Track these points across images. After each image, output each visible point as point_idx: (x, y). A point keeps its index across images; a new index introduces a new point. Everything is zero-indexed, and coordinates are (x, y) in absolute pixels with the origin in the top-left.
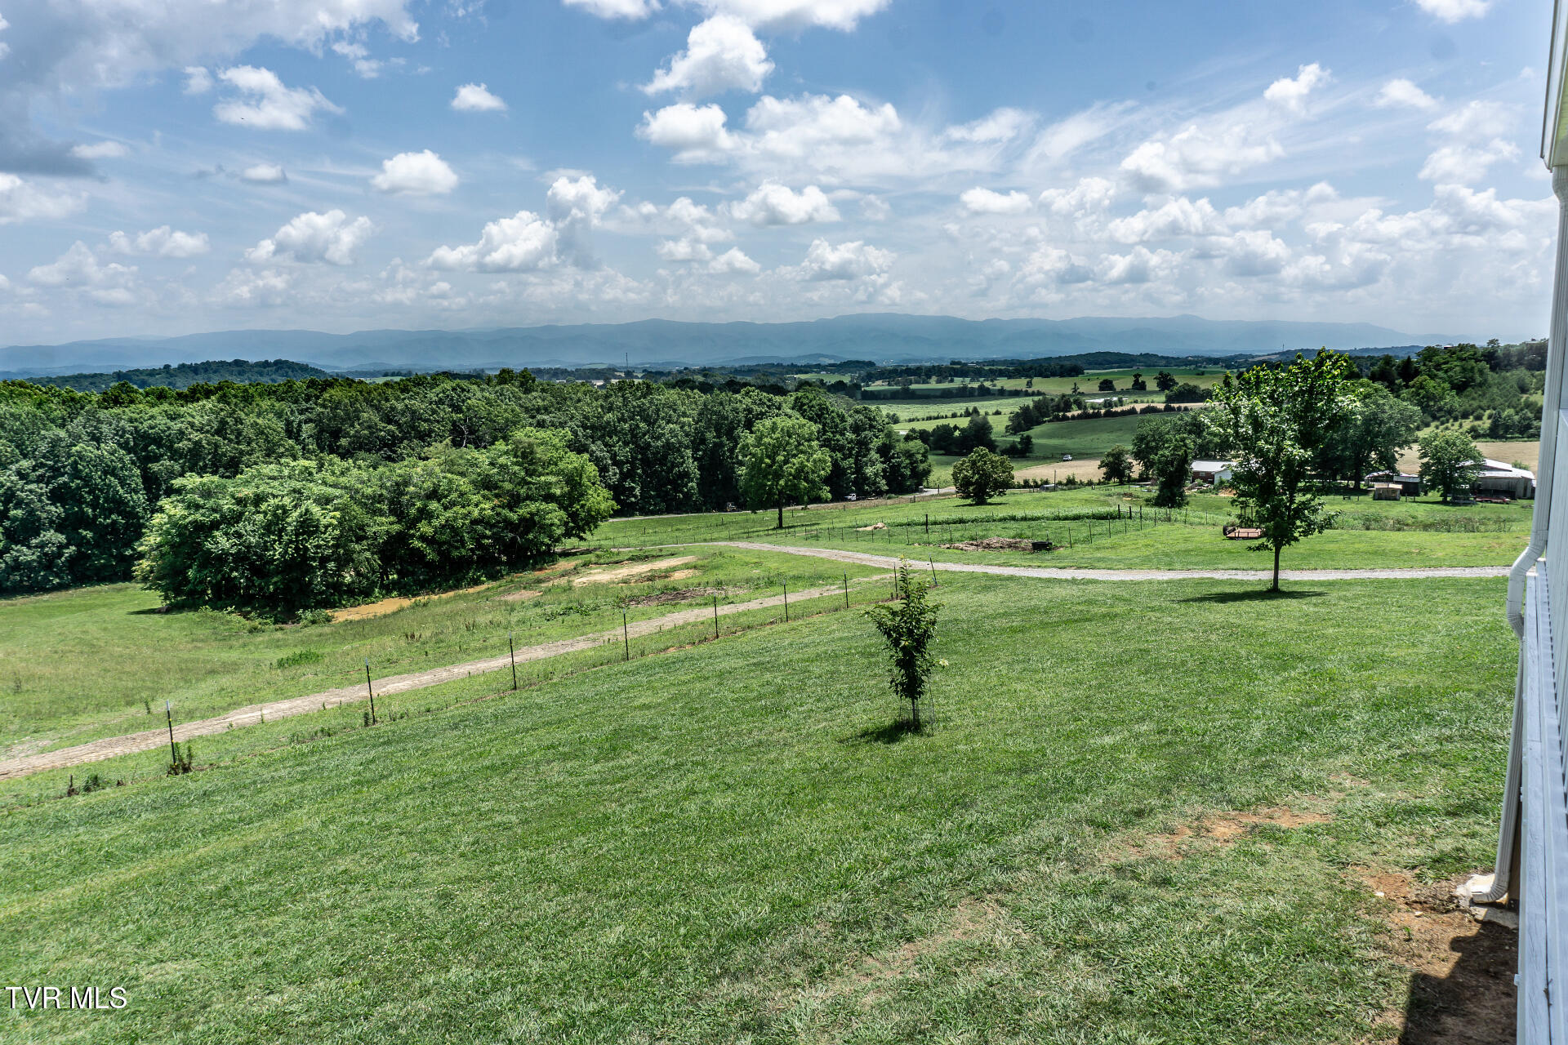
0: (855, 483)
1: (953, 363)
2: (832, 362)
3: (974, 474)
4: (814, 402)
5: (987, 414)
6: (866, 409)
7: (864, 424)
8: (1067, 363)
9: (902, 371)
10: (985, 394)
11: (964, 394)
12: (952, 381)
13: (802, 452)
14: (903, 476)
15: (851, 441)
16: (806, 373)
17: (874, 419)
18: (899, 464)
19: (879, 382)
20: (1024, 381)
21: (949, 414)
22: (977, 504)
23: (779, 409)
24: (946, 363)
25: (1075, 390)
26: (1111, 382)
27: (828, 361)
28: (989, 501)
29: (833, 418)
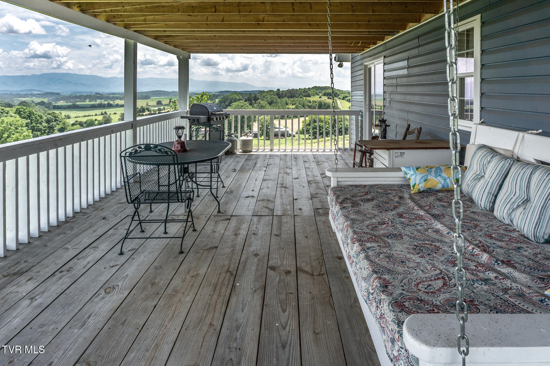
1: (96, 94)
4: (26, 110)
5: (110, 114)
6: (53, 113)
7: (52, 119)
8: (144, 94)
9: (73, 97)
10: (110, 106)
11: (100, 106)
12: (96, 101)
13: (17, 132)
15: (45, 127)
16: (25, 97)
17: (57, 117)
19: (62, 101)
21: (94, 114)
23: (7, 113)
24: (94, 94)
25: (147, 105)
26: (161, 101)
27: (36, 92)
29: (36, 117)
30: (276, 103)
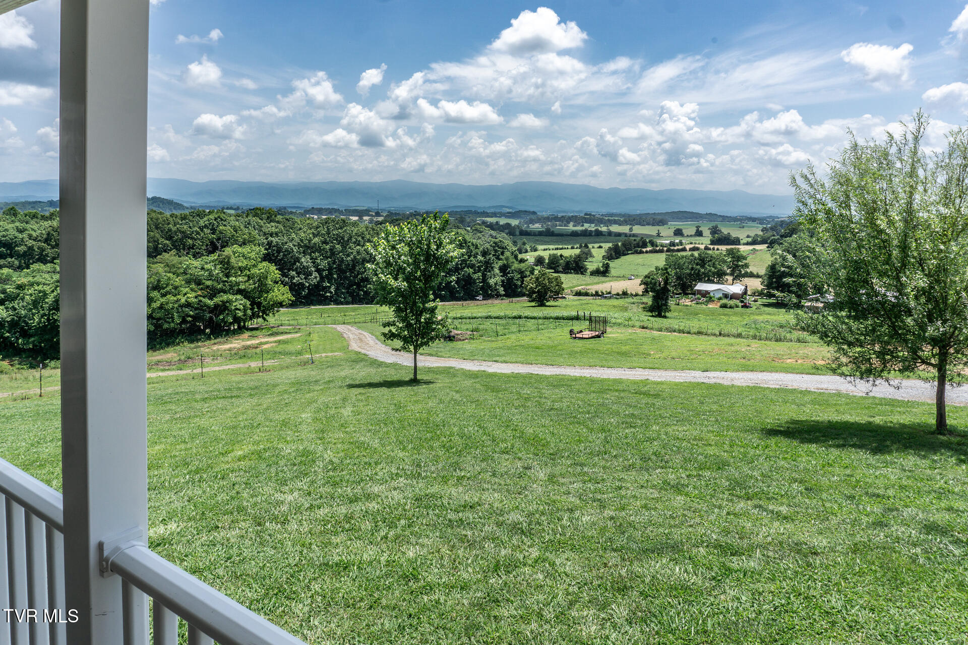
2: (510, 210)
5: (593, 247)
8: (659, 217)
9: (552, 218)
12: (583, 226)
19: (537, 224)
20: (628, 227)
24: (581, 214)
25: (658, 235)
26: (682, 230)
27: (508, 210)
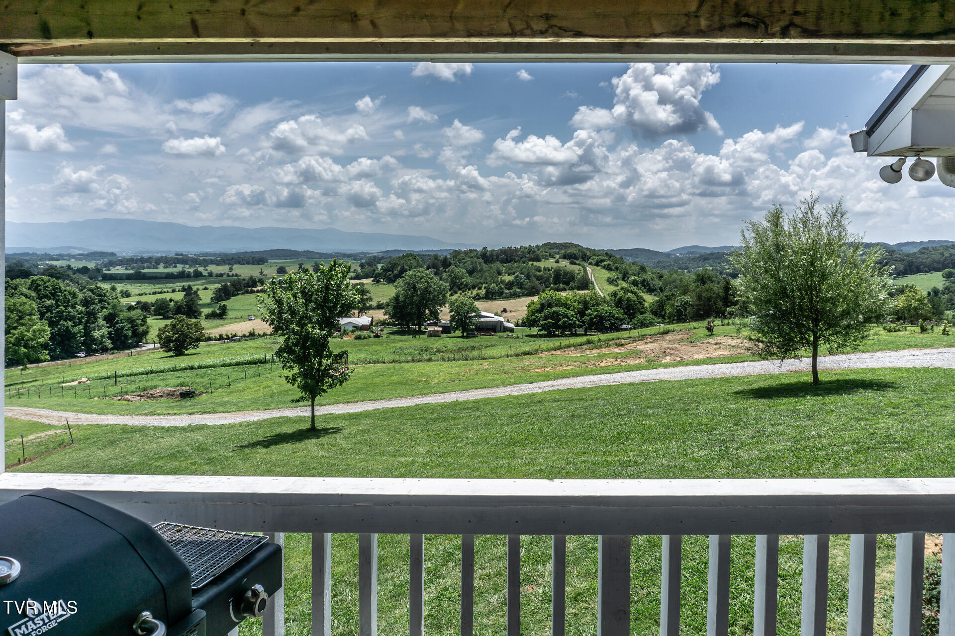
0: (84, 343)
1: (177, 254)
2: (81, 252)
3: (174, 334)
4: (48, 284)
5: (198, 289)
6: (98, 288)
7: (92, 299)
8: (257, 256)
9: (137, 260)
10: (198, 275)
11: (182, 276)
12: (175, 267)
14: (126, 336)
15: (81, 312)
16: (57, 260)
17: (105, 295)
18: (122, 328)
19: (119, 267)
20: (227, 267)
21: (170, 290)
22: (176, 356)
23: (16, 289)
24: (172, 255)
25: (261, 273)
26: (284, 268)
27: (77, 252)
28: (186, 352)
29: (65, 295)
30: (480, 271)
